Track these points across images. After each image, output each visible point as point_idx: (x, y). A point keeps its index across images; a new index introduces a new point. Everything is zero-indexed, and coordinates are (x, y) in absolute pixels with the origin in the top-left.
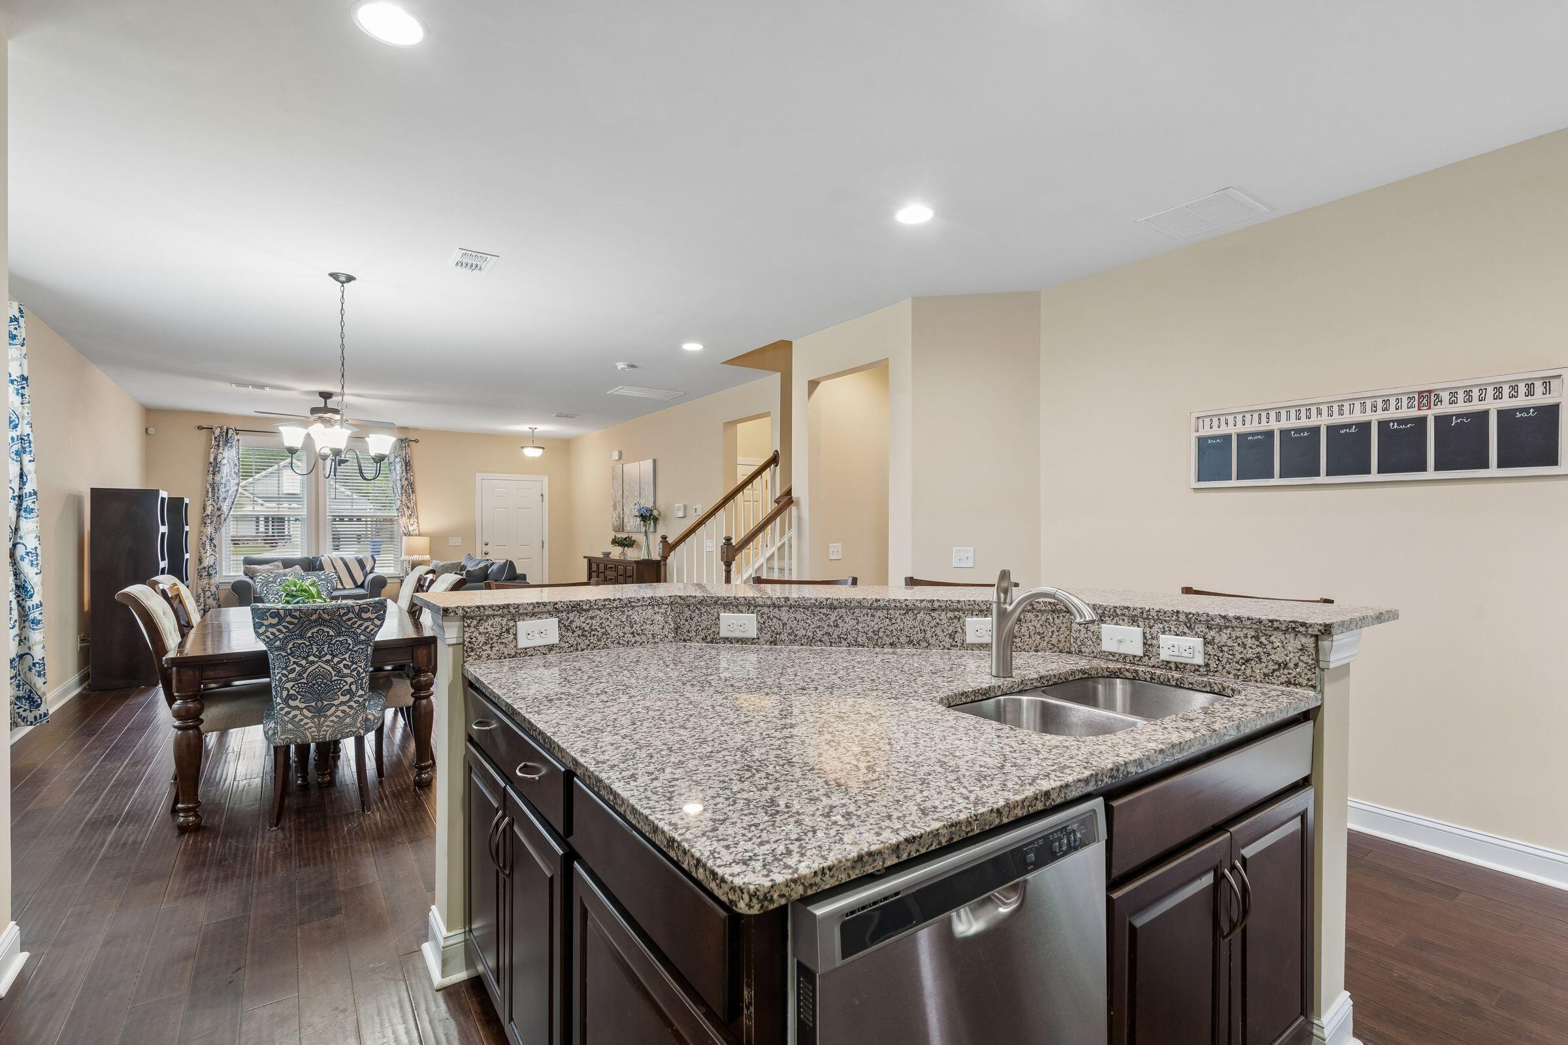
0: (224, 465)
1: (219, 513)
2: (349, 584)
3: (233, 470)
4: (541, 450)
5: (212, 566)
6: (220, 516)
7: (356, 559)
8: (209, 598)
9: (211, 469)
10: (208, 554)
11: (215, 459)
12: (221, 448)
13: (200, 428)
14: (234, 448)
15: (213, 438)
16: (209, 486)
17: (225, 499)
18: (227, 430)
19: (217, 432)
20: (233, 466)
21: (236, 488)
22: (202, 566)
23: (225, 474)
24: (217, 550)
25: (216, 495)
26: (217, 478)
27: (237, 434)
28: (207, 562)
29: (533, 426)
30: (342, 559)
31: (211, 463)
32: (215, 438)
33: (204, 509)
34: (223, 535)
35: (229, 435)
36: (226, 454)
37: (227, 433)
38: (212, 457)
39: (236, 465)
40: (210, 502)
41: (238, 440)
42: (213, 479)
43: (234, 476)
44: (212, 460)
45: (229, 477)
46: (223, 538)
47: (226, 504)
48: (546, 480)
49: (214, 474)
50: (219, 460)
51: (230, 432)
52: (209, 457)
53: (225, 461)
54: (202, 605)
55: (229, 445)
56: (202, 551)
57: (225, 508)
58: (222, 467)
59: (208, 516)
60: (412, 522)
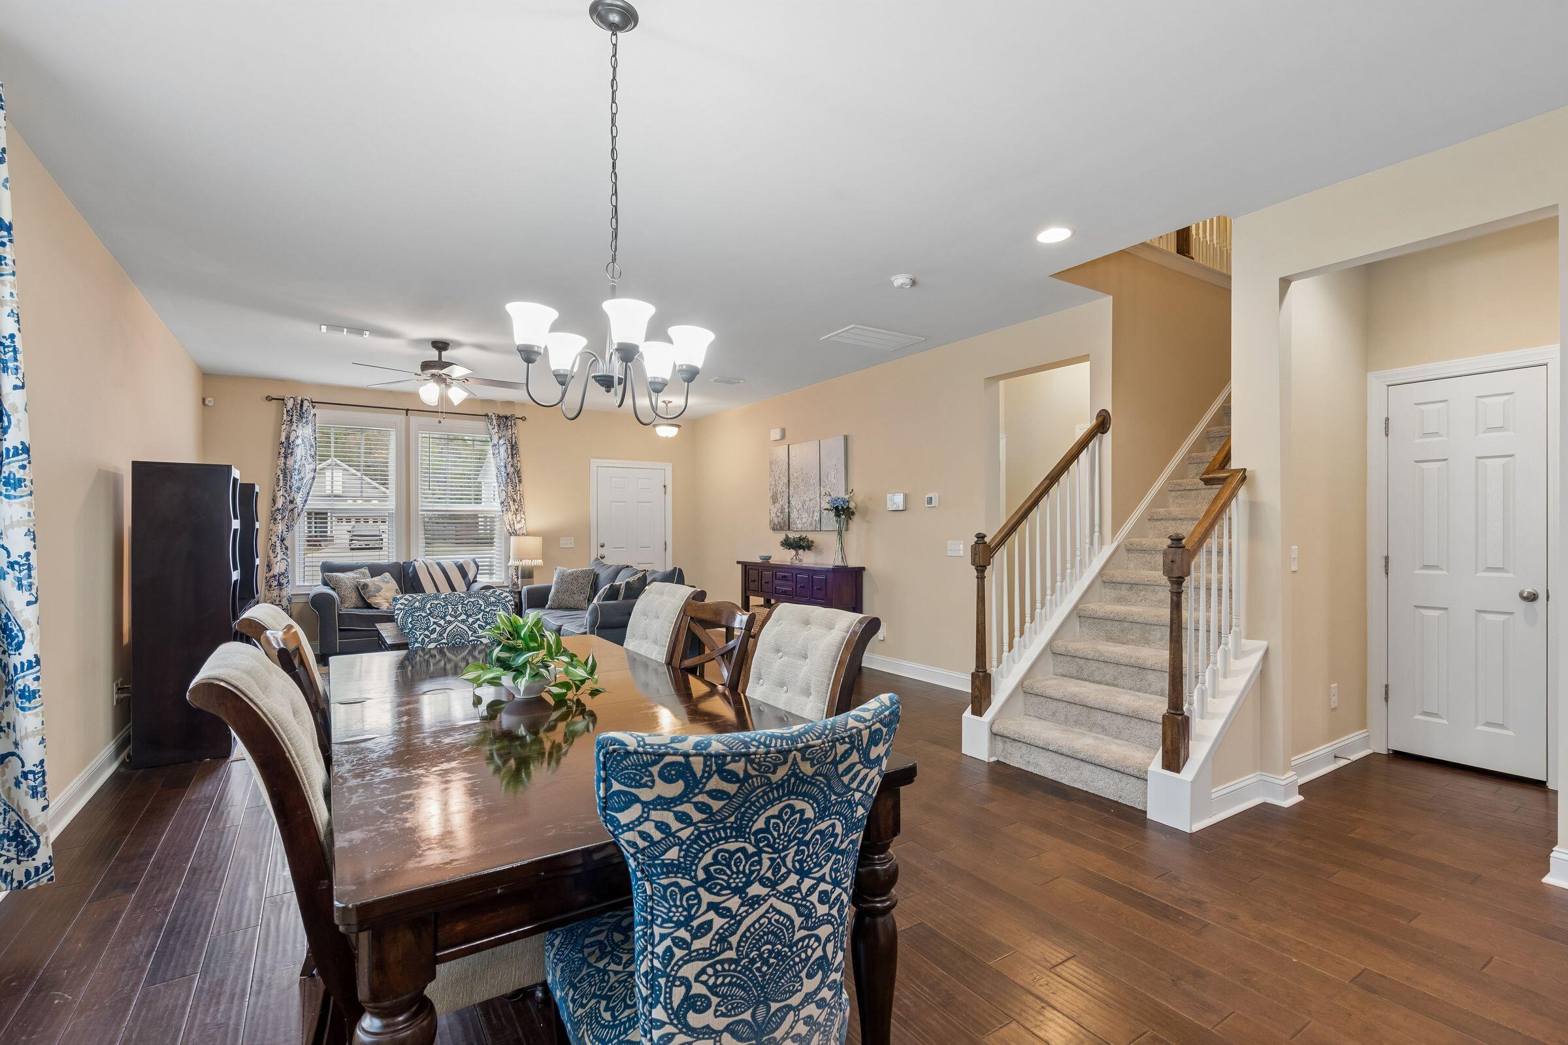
0: (298, 446)
1: (291, 506)
3: (309, 452)
4: (677, 429)
5: (283, 574)
6: (292, 510)
7: (456, 564)
9: (283, 450)
10: (279, 558)
11: (288, 438)
12: (295, 425)
13: (269, 399)
14: (310, 424)
15: (285, 412)
16: (279, 472)
17: (299, 488)
18: (302, 401)
19: (290, 404)
20: (308, 447)
21: (312, 475)
22: (271, 574)
23: (299, 458)
24: (289, 553)
25: (288, 483)
26: (290, 462)
27: (314, 407)
28: (278, 568)
29: (667, 399)
30: (439, 564)
31: (282, 443)
32: (287, 411)
33: (274, 501)
34: (297, 534)
35: (305, 408)
36: (300, 432)
37: (302, 406)
38: (284, 435)
39: (312, 446)
40: (281, 493)
41: (315, 415)
42: (285, 464)
43: (310, 460)
44: (283, 440)
45: (303, 461)
46: (297, 538)
47: (300, 495)
48: (669, 468)
49: (286, 457)
50: (292, 439)
51: (306, 404)
52: (280, 436)
53: (299, 441)
55: (304, 420)
56: (272, 555)
57: (299, 500)
58: (295, 449)
59: (279, 510)
60: (518, 519)
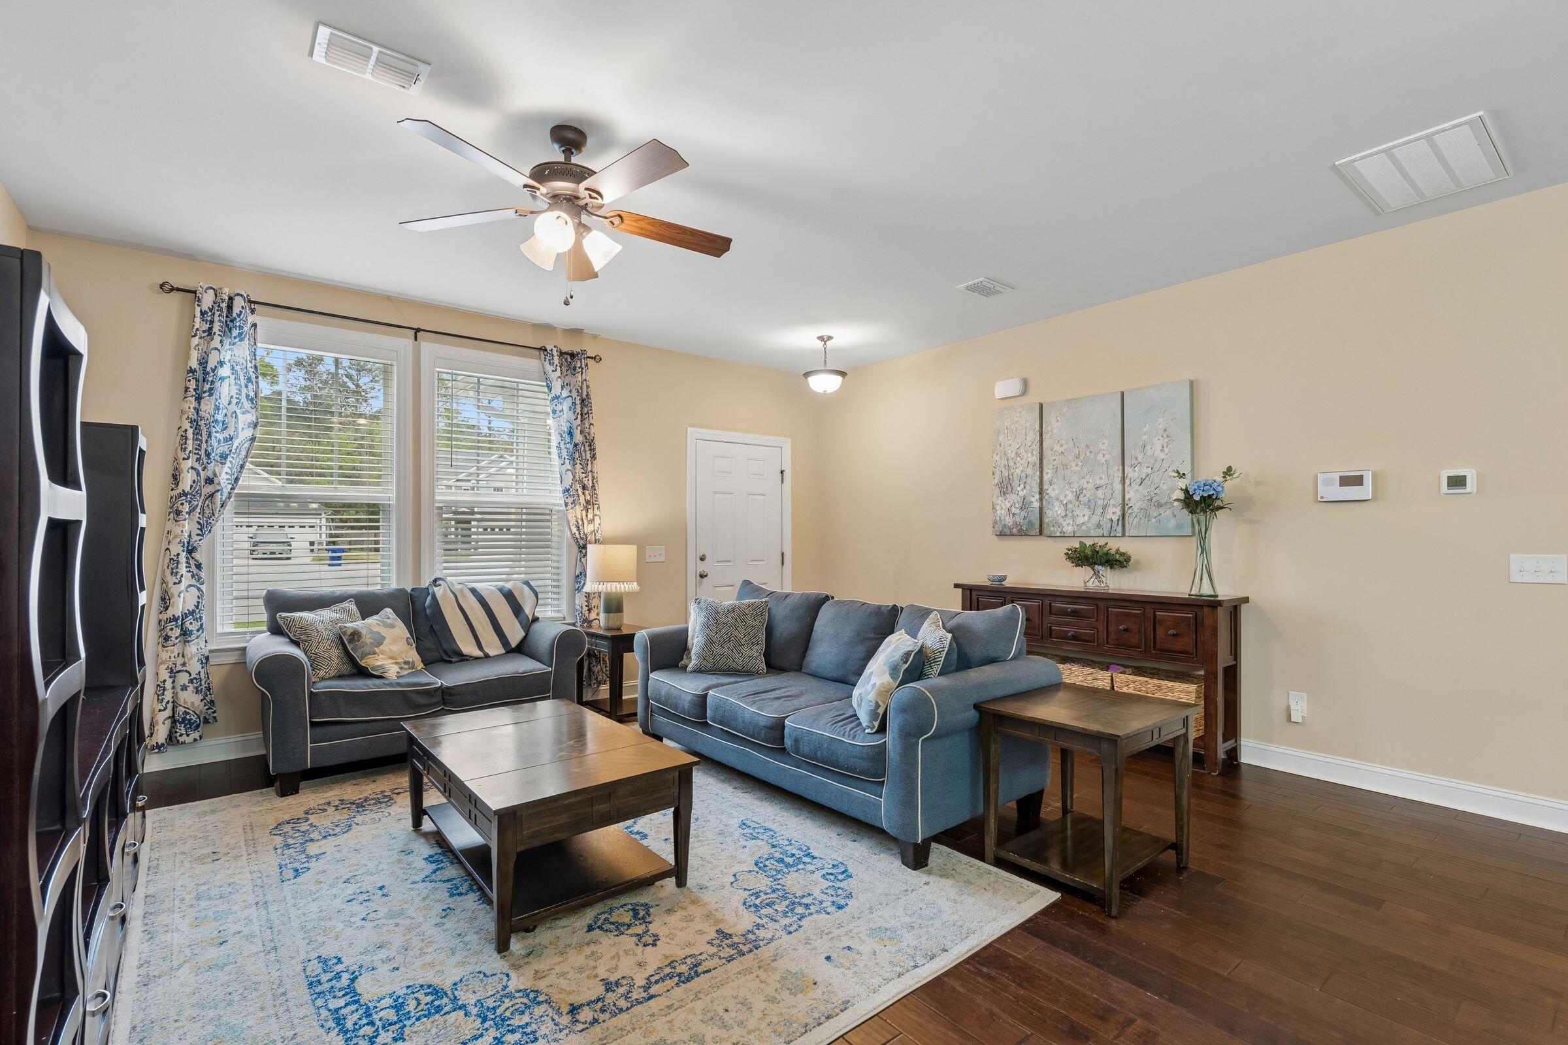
0: (222, 379)
1: (209, 489)
2: (494, 648)
3: (244, 390)
4: (839, 379)
5: (192, 613)
6: (212, 495)
7: (501, 590)
8: (184, 688)
9: (192, 384)
10: (183, 586)
11: (203, 362)
12: (217, 339)
13: (167, 288)
14: (246, 341)
15: (198, 314)
16: (186, 425)
17: (224, 457)
18: (231, 299)
19: (208, 300)
20: (243, 382)
21: (249, 433)
22: (170, 613)
23: (224, 401)
24: (203, 574)
25: (204, 446)
26: (207, 406)
27: (253, 311)
28: (182, 603)
29: (826, 332)
30: (474, 591)
31: (192, 371)
32: (203, 313)
33: (176, 479)
34: (219, 540)
35: (236, 310)
36: (226, 356)
37: (230, 308)
38: (194, 356)
39: (249, 380)
40: (189, 463)
41: (254, 325)
42: (197, 410)
43: (247, 405)
44: (194, 364)
45: (233, 407)
46: (219, 547)
47: (226, 469)
48: (787, 444)
49: (199, 399)
50: (211, 364)
51: (238, 303)
52: (187, 357)
53: (224, 371)
54: (170, 706)
55: (235, 332)
56: (171, 580)
57: (224, 479)
58: (217, 384)
59: (185, 494)
60: (590, 516)
